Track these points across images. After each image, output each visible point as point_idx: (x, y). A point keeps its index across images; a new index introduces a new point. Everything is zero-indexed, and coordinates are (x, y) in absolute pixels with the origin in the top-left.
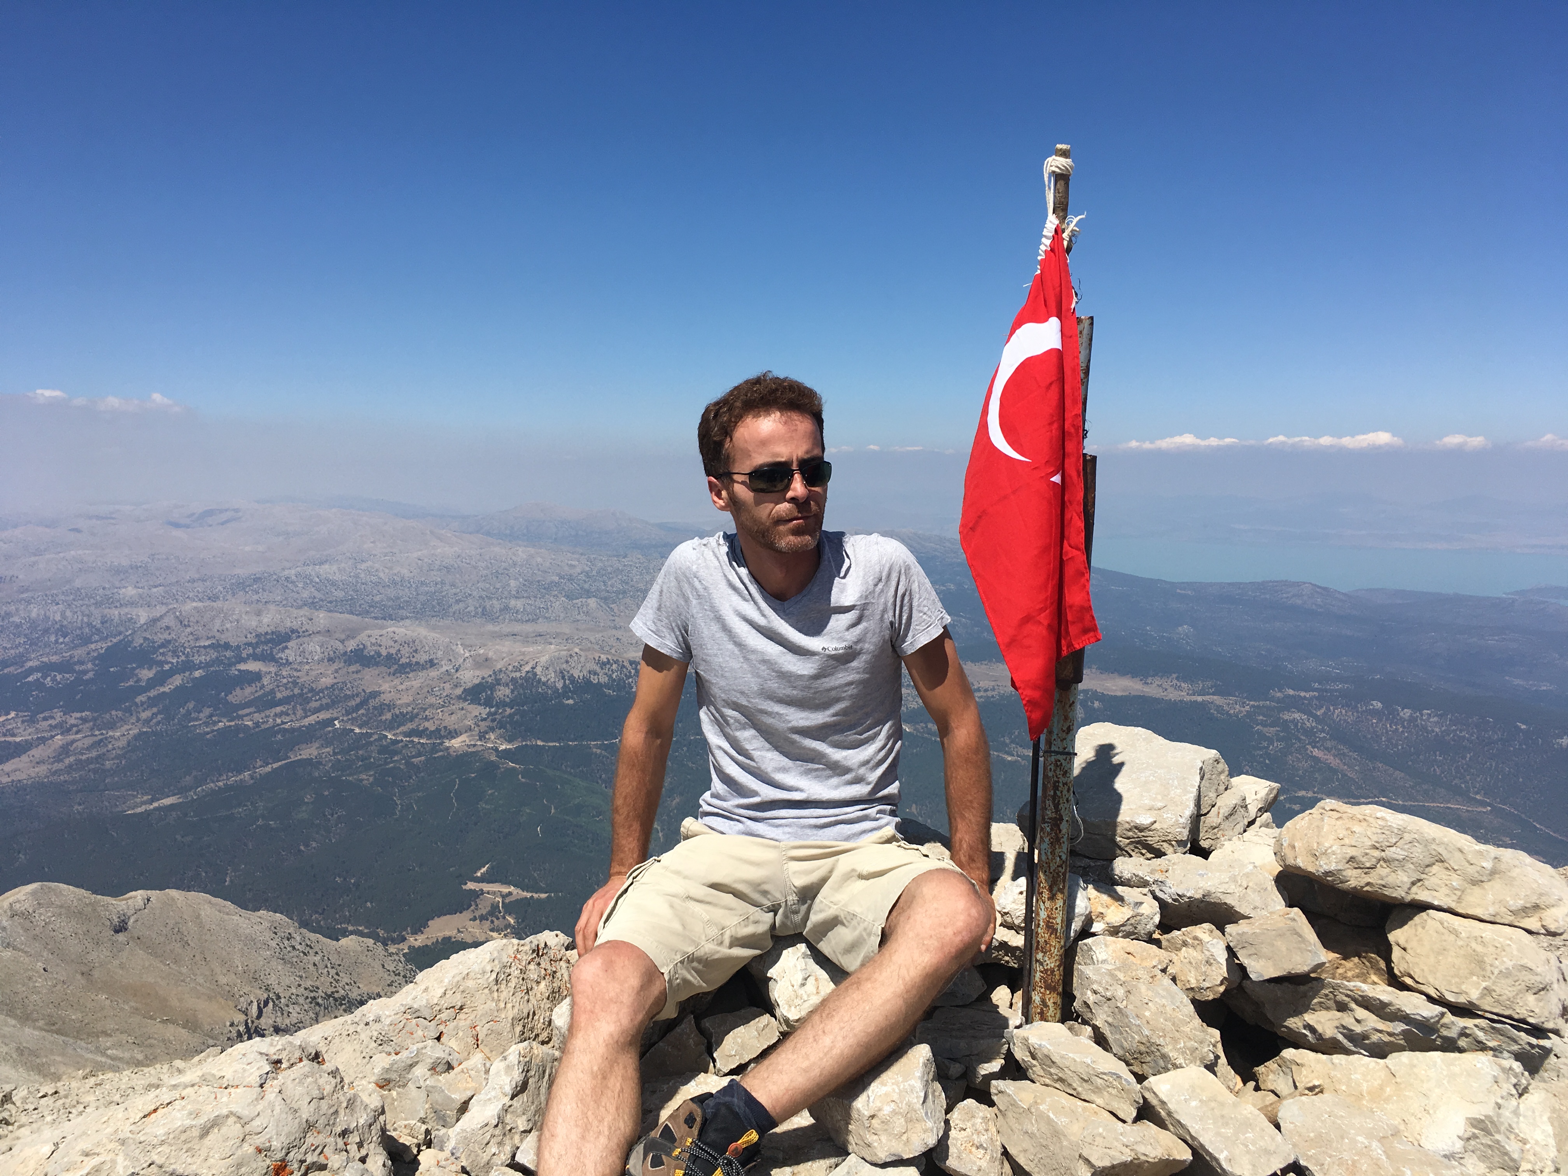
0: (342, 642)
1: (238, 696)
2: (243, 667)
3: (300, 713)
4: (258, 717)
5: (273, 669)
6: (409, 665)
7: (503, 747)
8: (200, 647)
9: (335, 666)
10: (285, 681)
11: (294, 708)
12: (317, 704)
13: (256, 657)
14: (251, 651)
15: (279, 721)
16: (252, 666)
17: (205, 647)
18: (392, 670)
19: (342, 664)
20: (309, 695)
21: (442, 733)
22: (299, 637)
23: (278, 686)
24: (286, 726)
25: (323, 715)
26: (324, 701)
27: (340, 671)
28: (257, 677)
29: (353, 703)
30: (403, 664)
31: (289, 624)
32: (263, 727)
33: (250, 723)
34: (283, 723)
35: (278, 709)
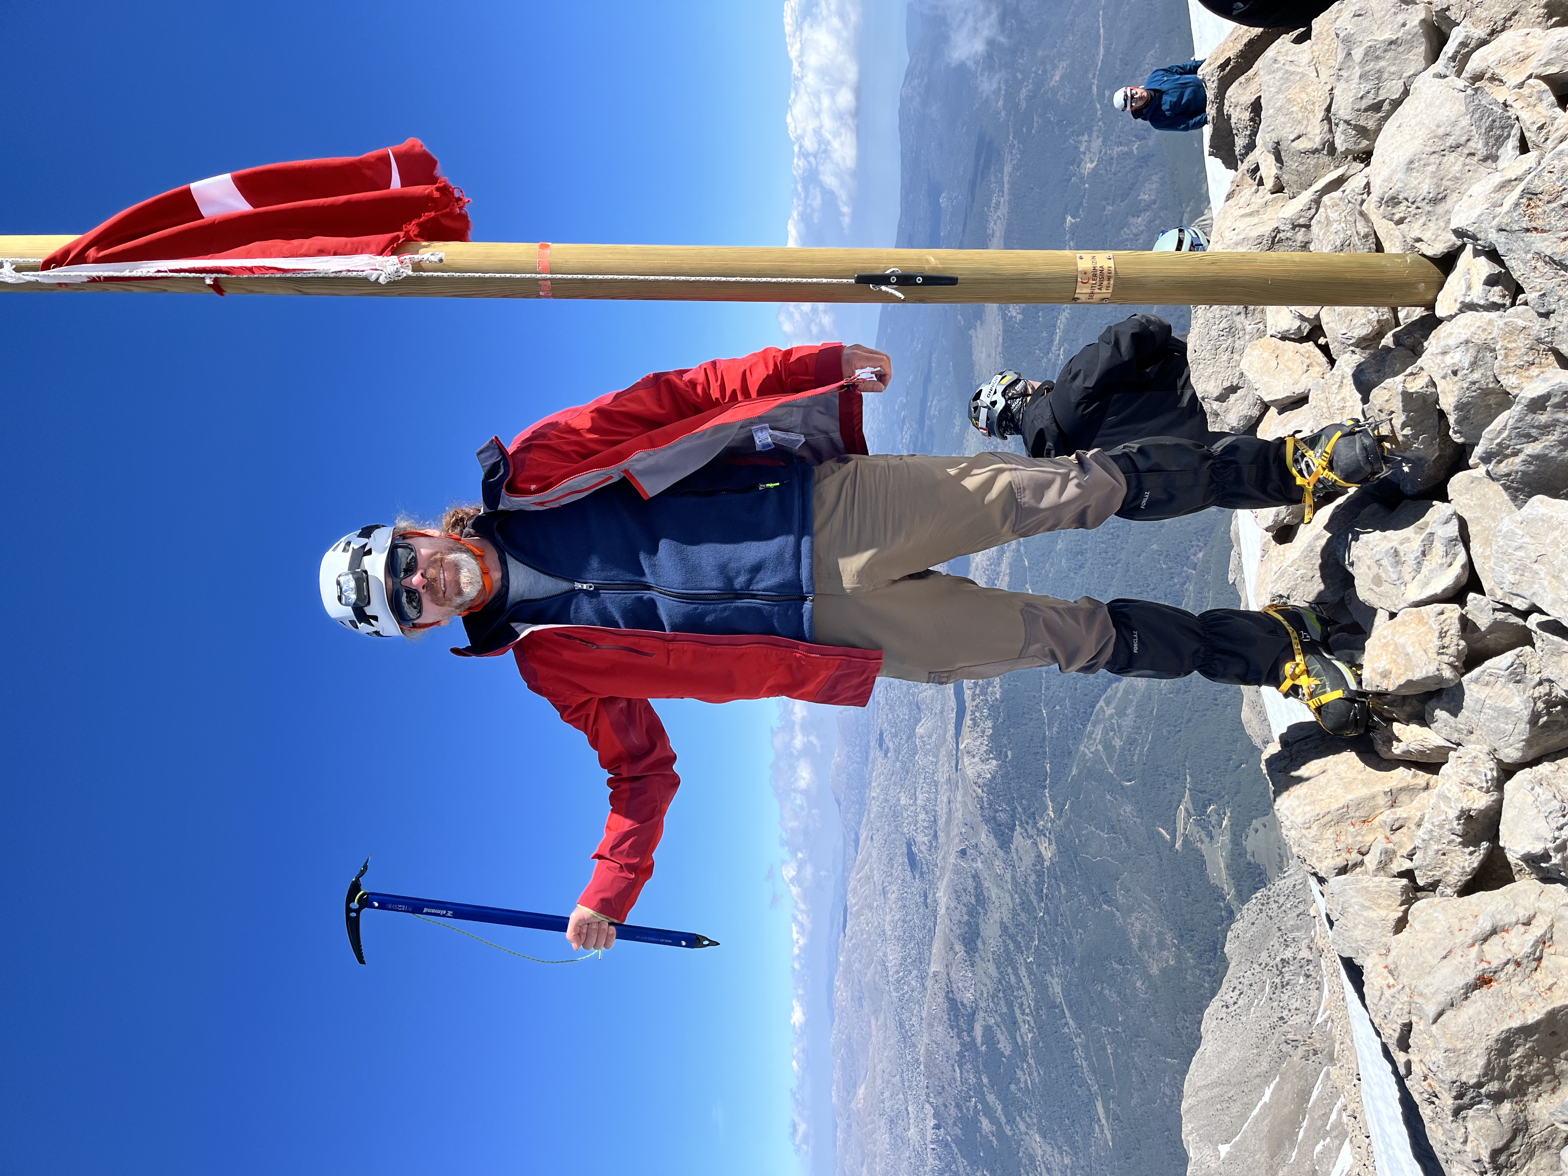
0: (956, 954)
1: (1005, 1046)
2: (979, 1040)
3: (1021, 993)
4: (1025, 1028)
5: (982, 1014)
6: (977, 897)
7: (1052, 814)
8: (961, 1078)
9: (978, 960)
10: (991, 1004)
11: (1016, 997)
12: (1012, 978)
13: (971, 1029)
14: (965, 1033)
15: (1027, 1011)
16: (978, 1032)
17: (961, 1073)
18: (981, 911)
19: (977, 955)
20: (1004, 983)
21: (1038, 867)
22: (952, 991)
23: (996, 1011)
24: (1032, 1004)
25: (1023, 972)
26: (1010, 970)
27: (983, 956)
28: (987, 1029)
29: (1011, 946)
30: (976, 901)
31: (940, 1000)
32: (1033, 1024)
33: (1030, 1036)
34: (1029, 1007)
35: (1018, 1012)
